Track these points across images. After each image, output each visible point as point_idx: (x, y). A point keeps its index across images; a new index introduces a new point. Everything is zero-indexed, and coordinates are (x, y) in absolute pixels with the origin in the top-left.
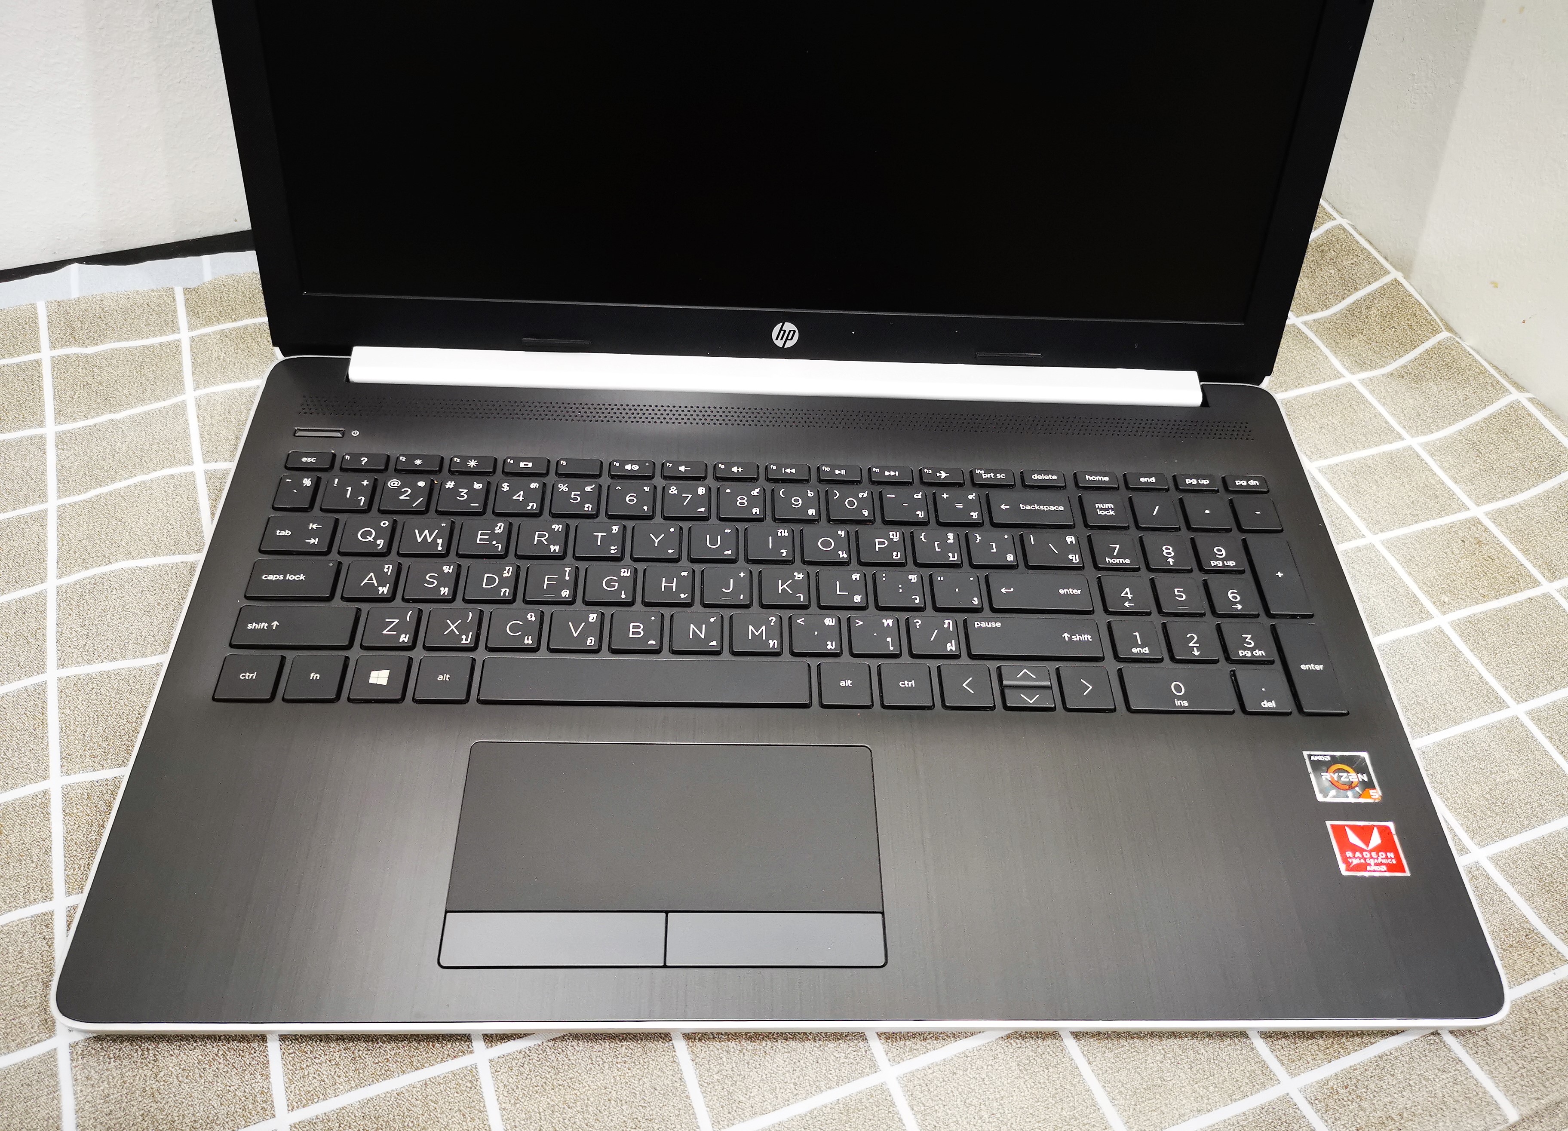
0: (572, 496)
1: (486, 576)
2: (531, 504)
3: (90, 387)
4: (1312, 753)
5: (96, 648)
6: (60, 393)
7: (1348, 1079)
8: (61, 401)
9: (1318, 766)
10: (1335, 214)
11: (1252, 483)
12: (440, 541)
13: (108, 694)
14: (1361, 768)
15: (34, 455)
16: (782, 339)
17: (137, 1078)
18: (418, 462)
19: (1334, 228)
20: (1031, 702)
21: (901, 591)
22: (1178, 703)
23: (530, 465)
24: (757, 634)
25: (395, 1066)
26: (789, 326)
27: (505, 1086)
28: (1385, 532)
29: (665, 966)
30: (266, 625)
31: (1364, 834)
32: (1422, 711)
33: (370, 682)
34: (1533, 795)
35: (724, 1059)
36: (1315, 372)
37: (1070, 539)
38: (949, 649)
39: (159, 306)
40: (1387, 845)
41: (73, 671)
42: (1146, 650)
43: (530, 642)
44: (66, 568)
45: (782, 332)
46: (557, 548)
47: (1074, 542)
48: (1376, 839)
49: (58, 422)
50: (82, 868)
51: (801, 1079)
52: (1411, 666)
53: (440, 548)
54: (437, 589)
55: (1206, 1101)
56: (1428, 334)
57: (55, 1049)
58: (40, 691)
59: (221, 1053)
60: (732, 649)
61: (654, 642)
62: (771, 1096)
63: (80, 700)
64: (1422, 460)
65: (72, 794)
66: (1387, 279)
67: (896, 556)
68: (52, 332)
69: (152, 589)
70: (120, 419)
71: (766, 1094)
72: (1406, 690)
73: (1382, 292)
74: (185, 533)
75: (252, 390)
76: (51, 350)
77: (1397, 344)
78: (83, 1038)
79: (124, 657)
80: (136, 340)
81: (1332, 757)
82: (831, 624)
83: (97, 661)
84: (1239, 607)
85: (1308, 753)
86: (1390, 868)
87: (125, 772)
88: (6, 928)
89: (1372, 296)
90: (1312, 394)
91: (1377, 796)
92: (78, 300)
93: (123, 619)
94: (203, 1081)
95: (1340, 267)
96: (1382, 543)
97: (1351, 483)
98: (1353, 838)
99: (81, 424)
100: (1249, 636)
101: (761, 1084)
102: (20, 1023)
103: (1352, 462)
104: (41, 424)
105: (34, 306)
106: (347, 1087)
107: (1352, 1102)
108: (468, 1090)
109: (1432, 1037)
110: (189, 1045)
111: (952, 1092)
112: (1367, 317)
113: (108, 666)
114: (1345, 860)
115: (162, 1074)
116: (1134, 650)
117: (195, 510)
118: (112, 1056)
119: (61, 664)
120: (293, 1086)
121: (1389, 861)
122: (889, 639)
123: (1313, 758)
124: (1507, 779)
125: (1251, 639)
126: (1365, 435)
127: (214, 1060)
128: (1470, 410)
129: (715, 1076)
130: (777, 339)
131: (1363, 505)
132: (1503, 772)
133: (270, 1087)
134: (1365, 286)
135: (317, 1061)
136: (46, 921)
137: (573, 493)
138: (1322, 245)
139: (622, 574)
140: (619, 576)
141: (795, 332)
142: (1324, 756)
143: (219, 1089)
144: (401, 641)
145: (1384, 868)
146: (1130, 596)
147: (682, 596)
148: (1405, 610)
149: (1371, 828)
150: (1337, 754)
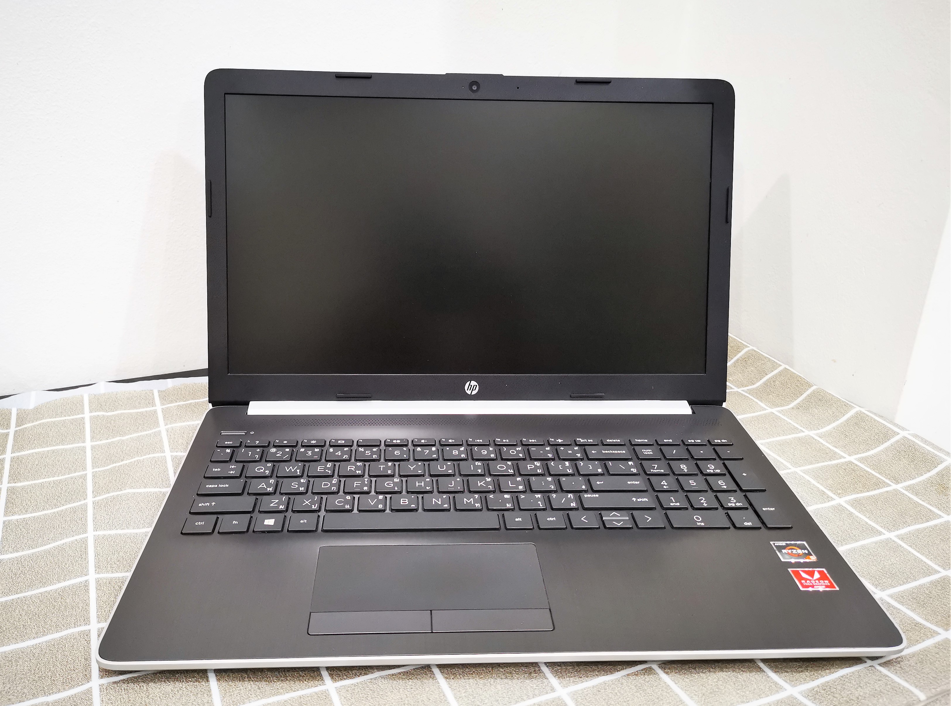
0: (366, 453)
1: (323, 483)
2: (345, 456)
3: (109, 428)
4: (775, 542)
5: (114, 524)
6: (94, 430)
7: (825, 687)
8: (94, 433)
9: (780, 548)
10: (748, 345)
11: (723, 441)
12: (298, 471)
13: (120, 543)
14: (804, 548)
15: (80, 454)
16: (470, 390)
17: (137, 698)
18: (285, 442)
19: (749, 351)
20: (619, 525)
21: (543, 484)
22: (699, 524)
23: (343, 442)
24: (469, 502)
25: (282, 690)
26: (473, 383)
27: (345, 698)
28: (800, 467)
29: (432, 632)
30: (209, 504)
31: (811, 574)
33: (265, 524)
34: (906, 570)
35: (468, 687)
37: (630, 463)
38: (572, 506)
39: (145, 397)
40: (823, 577)
41: (101, 533)
42: (678, 504)
43: (348, 507)
44: (97, 494)
45: (470, 386)
46: (360, 472)
47: (633, 464)
48: (817, 575)
49: (92, 441)
50: (106, 612)
51: (512, 695)
53: (298, 473)
54: (298, 488)
55: (745, 698)
56: (807, 388)
57: (91, 687)
58: (85, 541)
59: (184, 687)
60: (456, 507)
61: (414, 506)
62: (496, 703)
63: (105, 544)
64: (815, 440)
65: (101, 581)
66: (781, 368)
67: (539, 471)
68: (91, 407)
69: (143, 501)
70: (126, 439)
71: (493, 702)
73: (780, 374)
74: (160, 479)
75: (195, 425)
76: (90, 413)
77: (792, 395)
78: (106, 682)
79: (128, 528)
80: (133, 410)
81: (786, 544)
82: (508, 497)
83: (114, 529)
84: (725, 487)
85: (773, 542)
86: (827, 586)
87: (129, 575)
88: (64, 637)
89: (775, 376)
91: (814, 559)
92: (104, 394)
93: (128, 513)
94: (174, 698)
95: (756, 366)
96: (801, 471)
97: (779, 449)
98: (804, 575)
99: (104, 442)
100: (733, 498)
101: (490, 698)
102: (71, 678)
104: (84, 442)
105: (82, 396)
106: (256, 698)
107: (829, 695)
108: (324, 699)
109: (870, 667)
111: (599, 699)
113: (120, 532)
114: (802, 584)
115: (151, 696)
116: (671, 504)
117: (166, 470)
118: (123, 689)
119: (96, 529)
120: (225, 699)
121: (826, 584)
122: (539, 502)
123: (776, 544)
124: (891, 563)
125: (734, 499)
127: (180, 689)
128: (836, 418)
129: (463, 694)
130: (467, 390)
132: (888, 560)
133: (212, 700)
134: (771, 373)
135: (238, 689)
136: (87, 634)
137: (367, 451)
139: (395, 481)
140: (393, 481)
141: (476, 386)
142: (783, 543)
143: (183, 702)
144: (280, 508)
145: (824, 587)
146: (666, 484)
147: (427, 488)
149: (814, 572)
150: (788, 542)
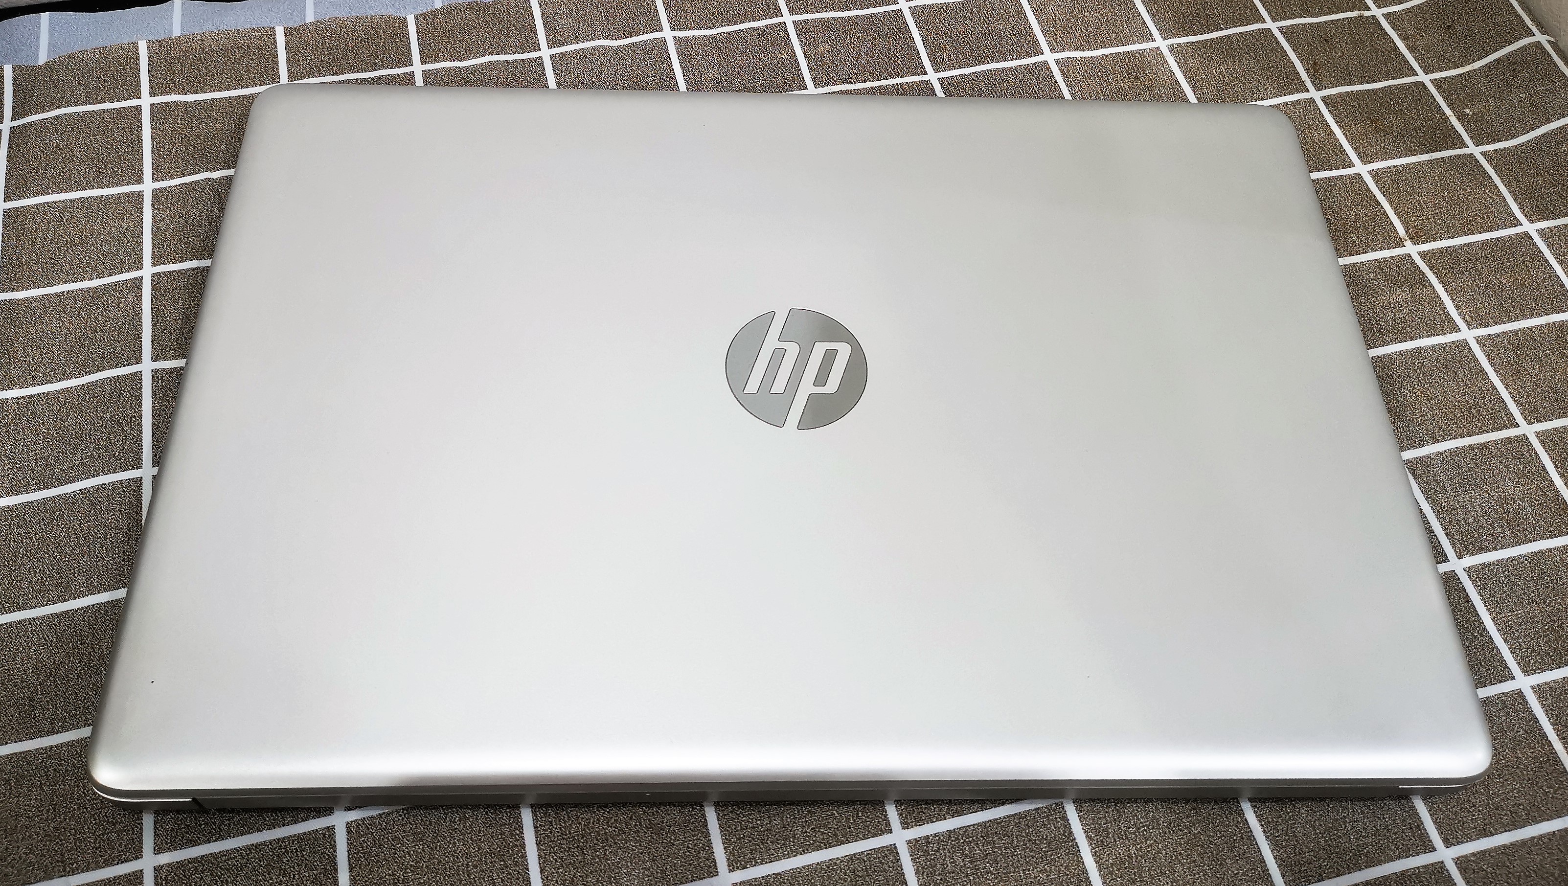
3: (188, 140)
6: (158, 146)
8: (159, 155)
10: (1534, 29)
15: (131, 215)
28: (1542, 422)
32: (1556, 640)
36: (1488, 217)
39: (259, 48)
44: (162, 350)
49: (155, 179)
52: (1551, 585)
58: (135, 487)
68: (153, 76)
70: (217, 179)
72: (1542, 612)
76: (151, 96)
80: (235, 89)
90: (1483, 244)
92: (179, 39)
96: (1536, 436)
97: (1510, 360)
99: (177, 181)
102: (109, 840)
103: (1515, 333)
104: (139, 181)
105: (135, 46)
110: (265, 881)
112: (1556, 154)
126: (1535, 300)
131: (1522, 387)
138: (1515, 63)
148: (1552, 518)
